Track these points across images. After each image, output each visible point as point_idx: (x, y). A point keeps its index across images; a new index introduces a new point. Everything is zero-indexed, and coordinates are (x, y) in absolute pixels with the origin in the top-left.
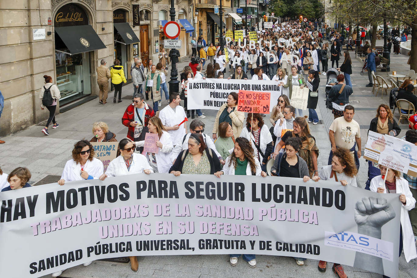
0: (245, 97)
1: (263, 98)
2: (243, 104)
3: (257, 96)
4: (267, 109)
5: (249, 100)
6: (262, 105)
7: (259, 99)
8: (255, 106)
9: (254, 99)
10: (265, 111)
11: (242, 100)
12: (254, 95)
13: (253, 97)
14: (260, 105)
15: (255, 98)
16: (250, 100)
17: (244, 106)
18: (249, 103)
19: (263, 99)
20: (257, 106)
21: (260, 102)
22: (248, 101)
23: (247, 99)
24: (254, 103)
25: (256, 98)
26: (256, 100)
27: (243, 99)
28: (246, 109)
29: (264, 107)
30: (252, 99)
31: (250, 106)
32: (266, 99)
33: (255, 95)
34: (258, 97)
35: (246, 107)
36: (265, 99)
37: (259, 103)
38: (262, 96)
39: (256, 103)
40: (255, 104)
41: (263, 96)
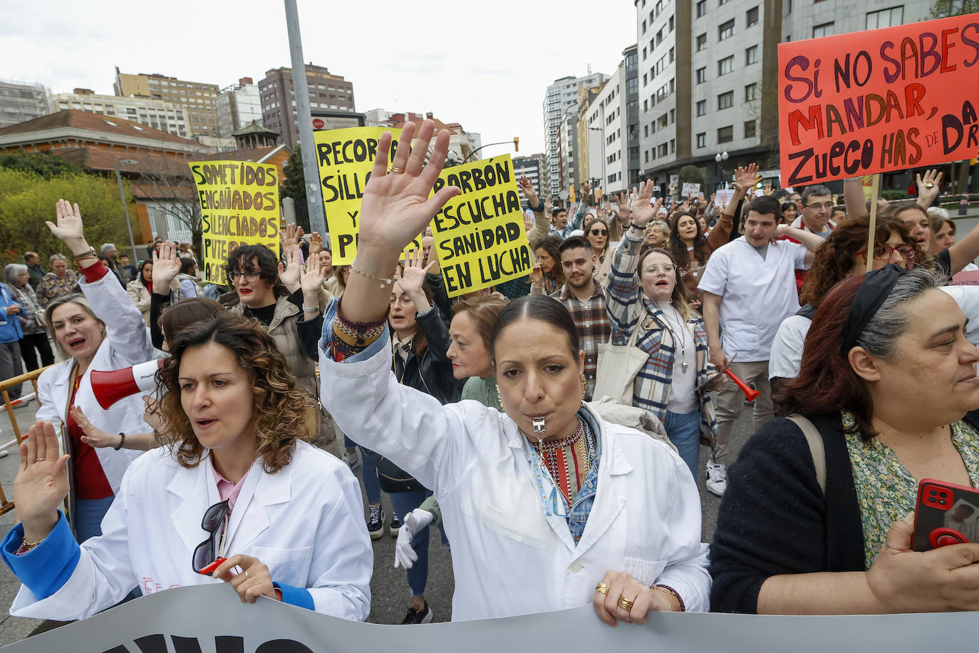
0: (827, 83)
1: (942, 63)
2: (814, 132)
3: (909, 52)
4: (966, 128)
5: (854, 92)
6: (934, 110)
7: (920, 72)
8: (896, 123)
9: (889, 79)
10: (951, 144)
11: (804, 108)
12: (888, 51)
13: (878, 64)
14: (921, 113)
15: (892, 69)
16: (864, 91)
17: (822, 147)
18: (857, 113)
19: (945, 69)
20: (906, 124)
21: (922, 90)
22: (848, 103)
23: (846, 93)
24: (888, 104)
25: (900, 68)
26: (898, 87)
27: (813, 100)
28: (838, 162)
29: (949, 121)
30: (877, 85)
31: (860, 135)
32: (961, 66)
33: (894, 53)
34: (910, 65)
35: (838, 149)
36: (953, 68)
37: (915, 94)
38: (939, 49)
39: (897, 106)
40: (894, 112)
41: (946, 48)
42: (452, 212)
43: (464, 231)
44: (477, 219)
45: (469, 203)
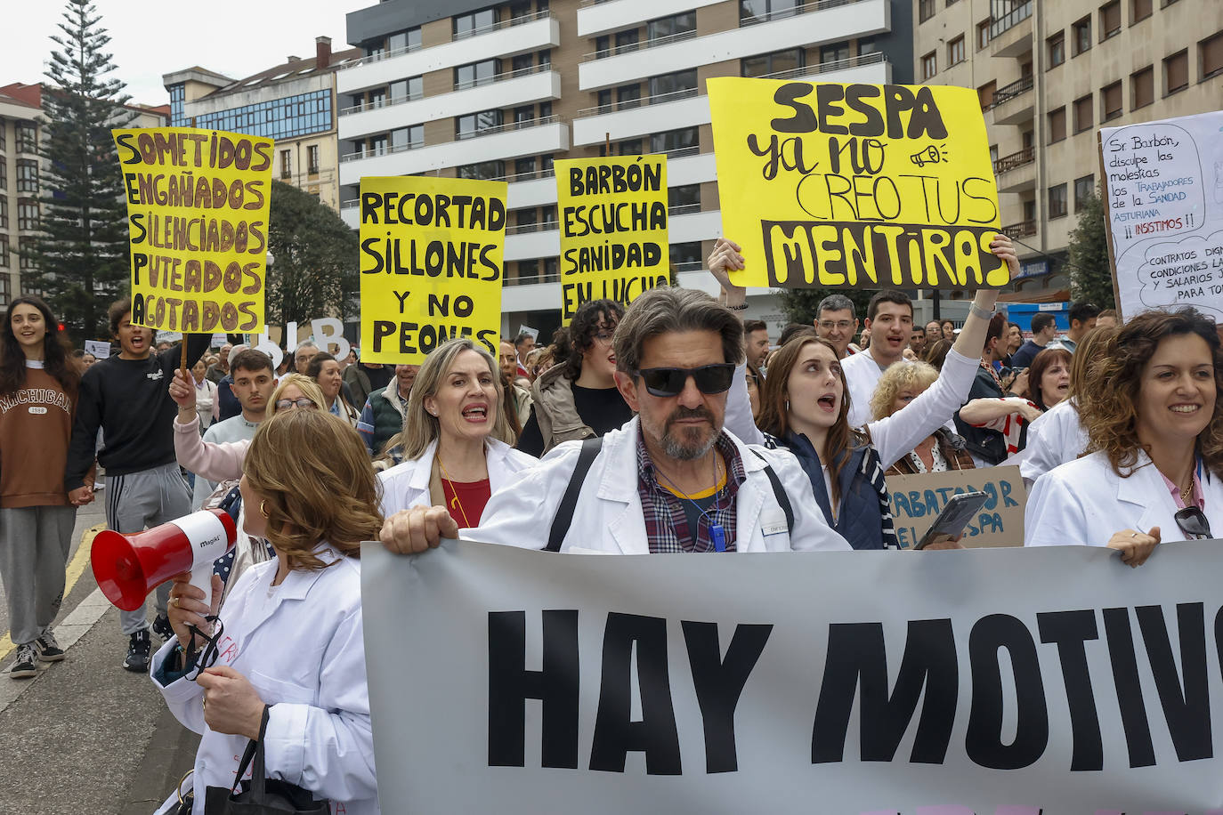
42: (584, 215)
43: (594, 241)
44: (609, 229)
45: (603, 206)
